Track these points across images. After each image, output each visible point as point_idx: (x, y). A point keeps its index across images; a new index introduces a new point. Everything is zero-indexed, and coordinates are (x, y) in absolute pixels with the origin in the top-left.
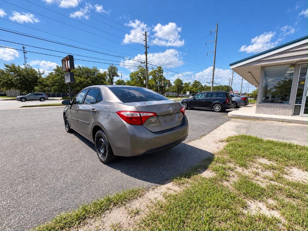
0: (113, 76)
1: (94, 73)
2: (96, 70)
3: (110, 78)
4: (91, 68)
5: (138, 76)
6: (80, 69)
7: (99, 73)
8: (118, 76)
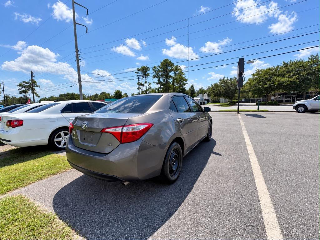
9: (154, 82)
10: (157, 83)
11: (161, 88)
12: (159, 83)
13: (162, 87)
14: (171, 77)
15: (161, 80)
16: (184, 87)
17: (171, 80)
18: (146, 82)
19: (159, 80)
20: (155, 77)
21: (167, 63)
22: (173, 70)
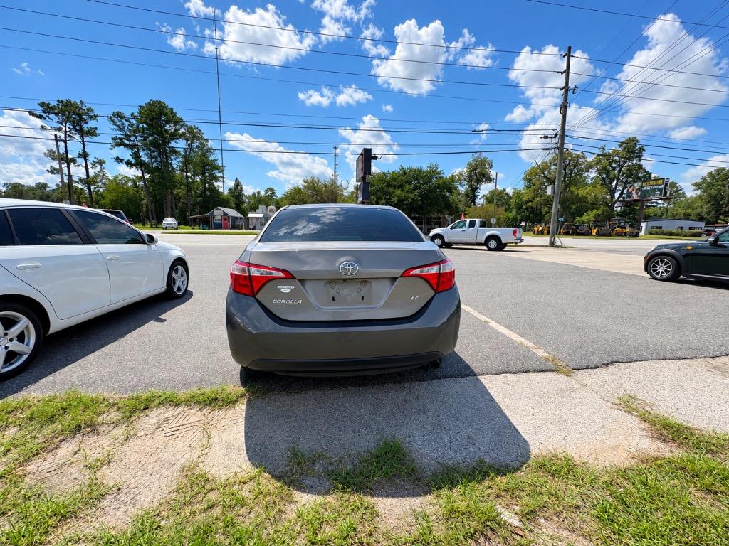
0: (479, 181)
1: (430, 179)
2: (436, 171)
3: (470, 186)
4: (426, 169)
5: (546, 177)
6: (405, 173)
7: (441, 177)
8: (490, 180)
9: (118, 160)
10: (129, 164)
11: (142, 178)
12: (139, 164)
13: (147, 176)
14: (174, 151)
15: (144, 157)
16: (216, 184)
17: (176, 163)
18: (84, 155)
19: (136, 156)
20: (118, 143)
21: (161, 113)
22: (182, 136)
